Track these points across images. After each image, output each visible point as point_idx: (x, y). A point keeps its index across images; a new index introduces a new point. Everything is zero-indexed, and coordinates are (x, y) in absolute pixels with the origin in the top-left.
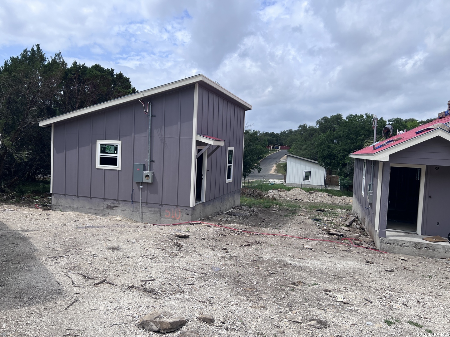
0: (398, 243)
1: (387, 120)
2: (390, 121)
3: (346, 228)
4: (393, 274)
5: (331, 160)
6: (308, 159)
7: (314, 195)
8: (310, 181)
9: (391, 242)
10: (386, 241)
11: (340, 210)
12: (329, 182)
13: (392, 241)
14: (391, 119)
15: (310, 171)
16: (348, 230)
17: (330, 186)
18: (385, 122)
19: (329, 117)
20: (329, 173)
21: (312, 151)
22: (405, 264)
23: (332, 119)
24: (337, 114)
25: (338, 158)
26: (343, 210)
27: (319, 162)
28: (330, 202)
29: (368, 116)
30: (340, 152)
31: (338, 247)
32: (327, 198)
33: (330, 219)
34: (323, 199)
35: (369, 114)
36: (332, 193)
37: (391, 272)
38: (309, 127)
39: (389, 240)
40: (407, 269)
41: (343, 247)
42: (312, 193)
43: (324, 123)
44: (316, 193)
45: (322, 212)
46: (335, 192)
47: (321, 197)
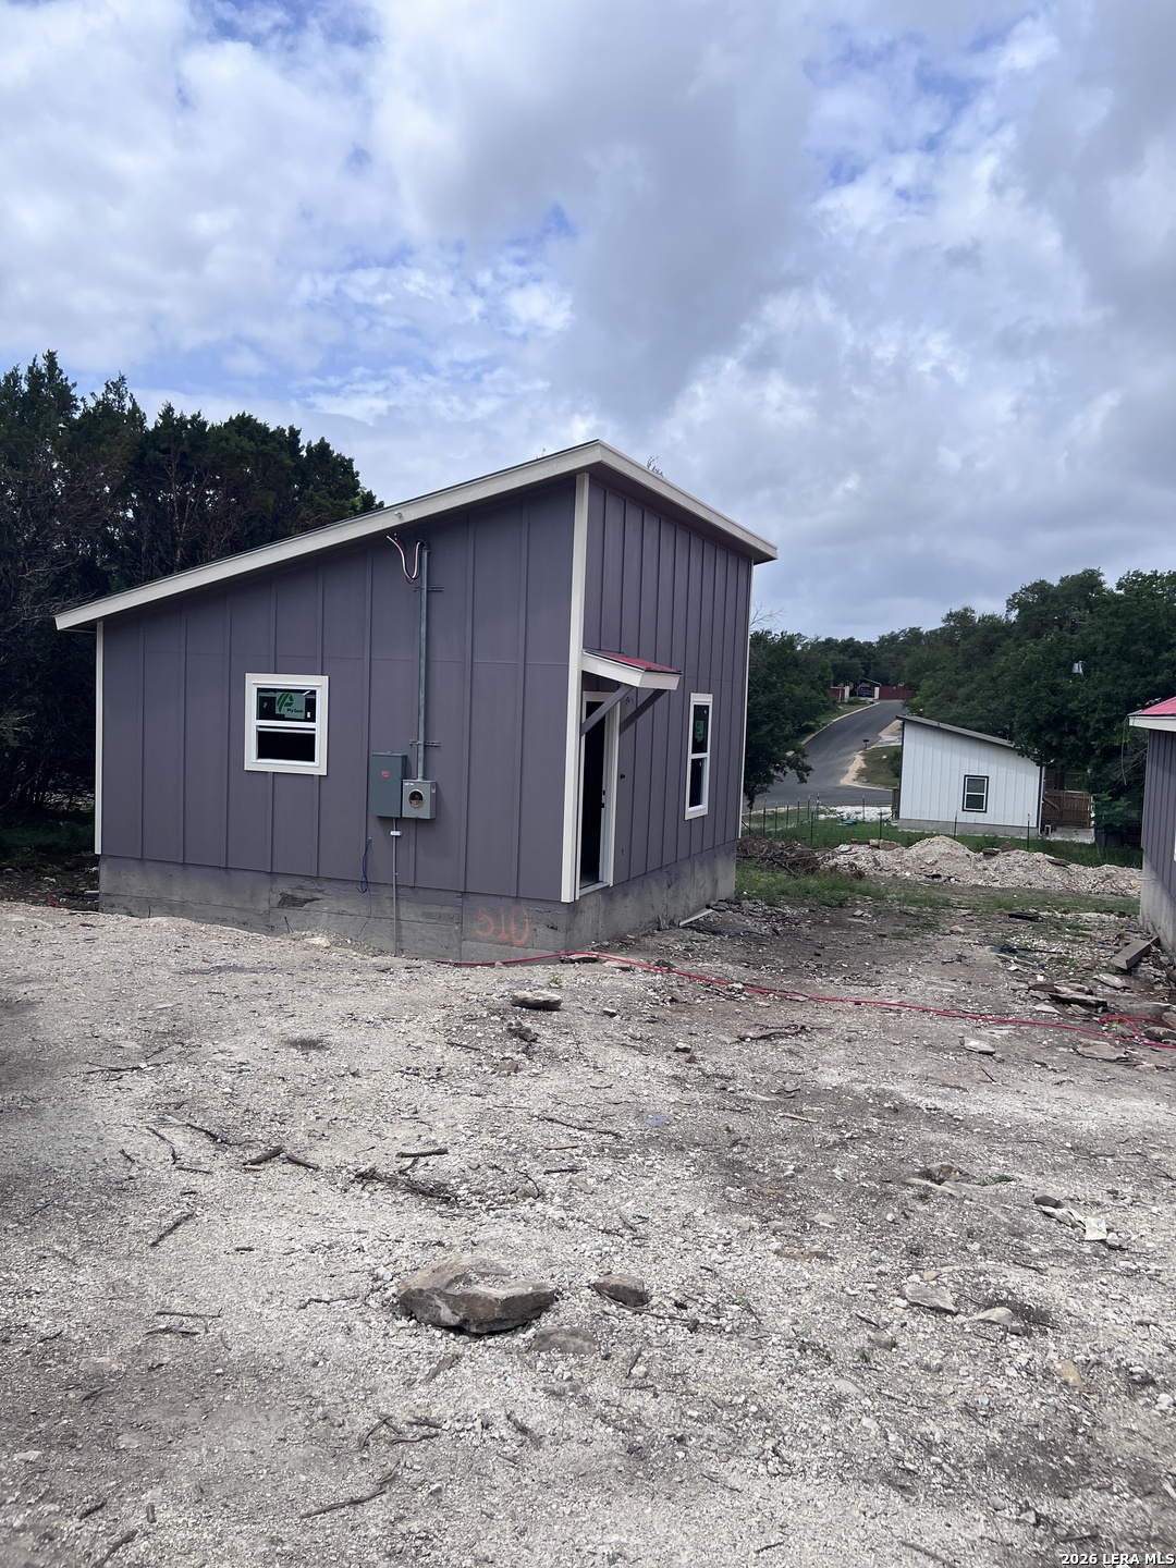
3: (1117, 981)
5: (1063, 735)
6: (980, 731)
7: (999, 860)
8: (985, 812)
11: (1094, 915)
12: (1052, 814)
15: (988, 777)
16: (1125, 988)
17: (1058, 829)
19: (1056, 583)
20: (1054, 784)
21: (994, 706)
23: (1065, 588)
24: (1085, 572)
25: (1088, 727)
26: (1104, 916)
27: (1018, 743)
28: (1057, 886)
30: (1095, 709)
31: (1088, 1045)
32: (1048, 870)
33: (1057, 947)
34: (1032, 876)
36: (1064, 855)
38: (982, 620)
41: (1104, 1049)
42: (994, 854)
43: (1038, 604)
44: (1006, 853)
45: (1030, 923)
46: (1076, 851)
47: (1027, 867)
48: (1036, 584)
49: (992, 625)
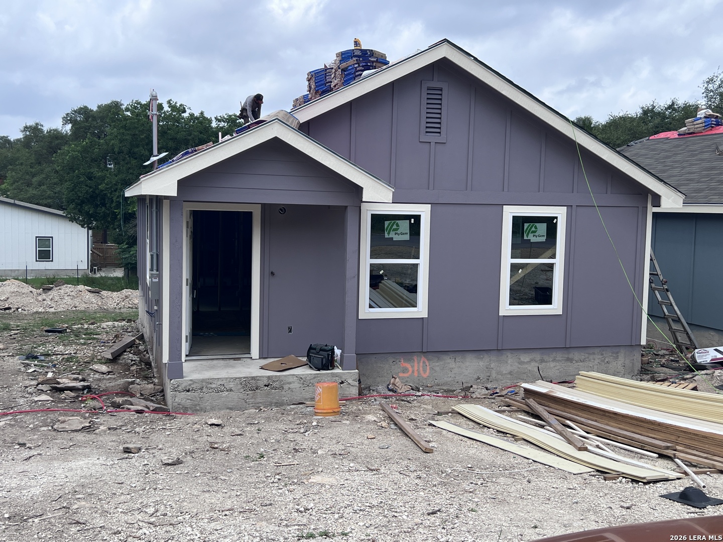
0: (210, 386)
1: (213, 119)
2: (219, 121)
3: (104, 368)
4: (179, 469)
5: (97, 206)
6: (50, 207)
7: (54, 293)
8: (52, 261)
9: (194, 386)
10: (183, 386)
11: (110, 323)
13: (197, 385)
14: (220, 117)
15: (52, 237)
16: (109, 372)
18: (210, 121)
19: (95, 109)
21: (58, 189)
22: (216, 436)
23: (100, 112)
24: (113, 102)
25: (112, 201)
26: (116, 323)
27: (69, 213)
28: (94, 307)
29: (173, 107)
30: (117, 189)
31: (64, 422)
33: (70, 350)
34: (76, 302)
35: (176, 103)
36: (97, 285)
37: (175, 467)
38: (49, 132)
39: (190, 382)
40: (217, 448)
41: (76, 422)
42: (50, 289)
43: (83, 122)
44: (58, 288)
45: (58, 334)
46: (110, 282)
47: (73, 296)
48: (81, 108)
49: (55, 135)
